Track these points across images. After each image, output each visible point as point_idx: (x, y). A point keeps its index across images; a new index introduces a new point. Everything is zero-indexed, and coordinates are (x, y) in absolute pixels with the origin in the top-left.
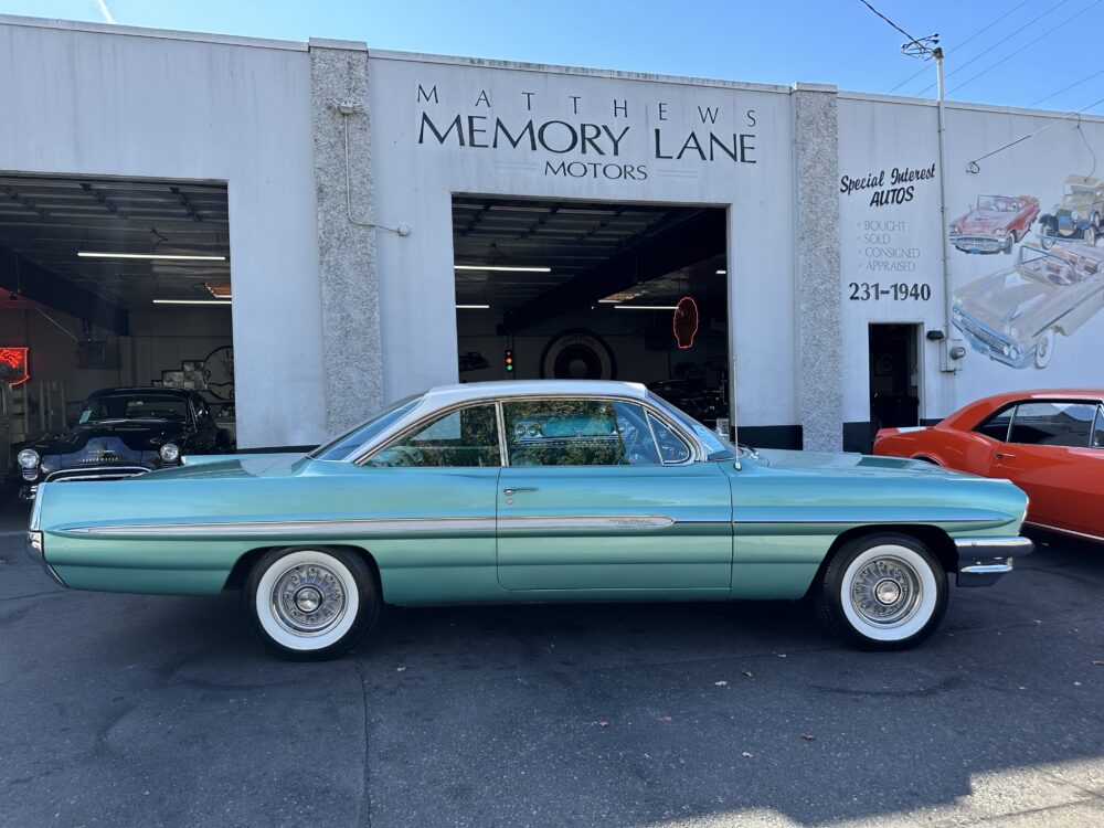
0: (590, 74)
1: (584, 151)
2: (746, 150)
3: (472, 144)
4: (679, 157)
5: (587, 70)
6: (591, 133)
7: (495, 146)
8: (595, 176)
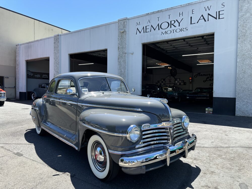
0: (173, 8)
1: (171, 27)
2: (220, 15)
3: (146, 32)
4: (197, 23)
5: (173, 7)
6: (173, 22)
7: (151, 31)
8: (173, 33)
